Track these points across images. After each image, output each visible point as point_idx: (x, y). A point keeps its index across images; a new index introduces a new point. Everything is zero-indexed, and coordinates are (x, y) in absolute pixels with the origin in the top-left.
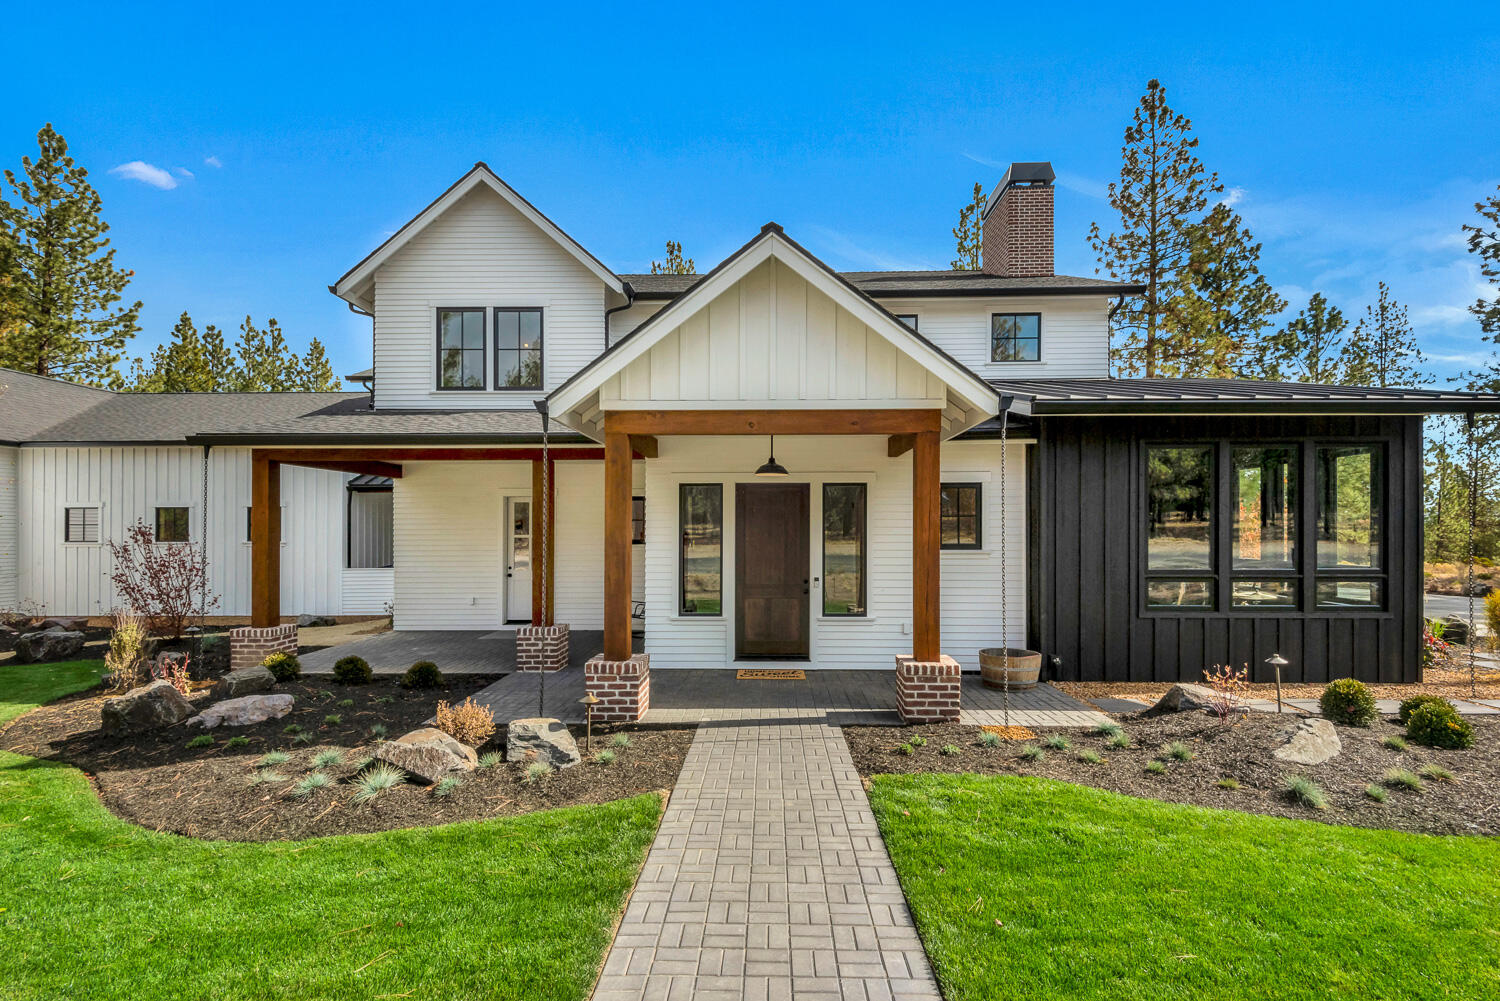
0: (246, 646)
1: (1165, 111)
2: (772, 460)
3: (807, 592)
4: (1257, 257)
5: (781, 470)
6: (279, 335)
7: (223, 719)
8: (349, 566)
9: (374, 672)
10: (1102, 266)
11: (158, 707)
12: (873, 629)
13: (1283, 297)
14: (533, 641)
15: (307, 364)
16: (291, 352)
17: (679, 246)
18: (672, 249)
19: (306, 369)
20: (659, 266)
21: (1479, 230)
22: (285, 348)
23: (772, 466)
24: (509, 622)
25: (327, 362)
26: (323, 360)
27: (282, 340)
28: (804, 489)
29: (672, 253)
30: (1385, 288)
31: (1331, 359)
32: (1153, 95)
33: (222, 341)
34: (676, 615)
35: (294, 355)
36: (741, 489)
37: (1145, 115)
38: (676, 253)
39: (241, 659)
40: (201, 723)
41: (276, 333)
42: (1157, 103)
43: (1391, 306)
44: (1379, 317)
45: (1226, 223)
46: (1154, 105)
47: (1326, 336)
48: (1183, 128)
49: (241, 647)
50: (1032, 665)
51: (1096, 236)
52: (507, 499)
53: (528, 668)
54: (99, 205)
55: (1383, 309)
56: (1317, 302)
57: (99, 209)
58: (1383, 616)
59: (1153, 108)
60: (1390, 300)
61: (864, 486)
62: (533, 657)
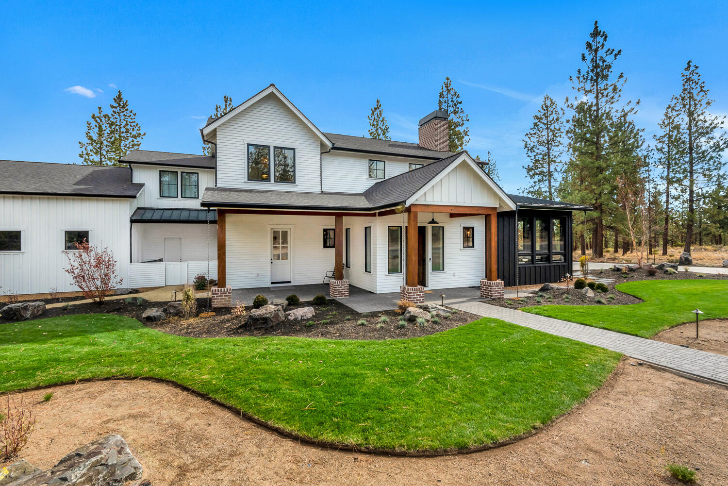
0: (219, 296)
2: (433, 219)
3: (425, 264)
5: (436, 223)
9: (300, 301)
12: (446, 275)
14: (340, 286)
17: (230, 99)
18: (226, 99)
20: (220, 107)
24: (272, 283)
29: (226, 102)
32: (447, 82)
34: (387, 274)
38: (229, 102)
39: (217, 302)
49: (217, 296)
53: (338, 296)
58: (565, 264)
59: (447, 87)
61: (443, 227)
62: (340, 292)
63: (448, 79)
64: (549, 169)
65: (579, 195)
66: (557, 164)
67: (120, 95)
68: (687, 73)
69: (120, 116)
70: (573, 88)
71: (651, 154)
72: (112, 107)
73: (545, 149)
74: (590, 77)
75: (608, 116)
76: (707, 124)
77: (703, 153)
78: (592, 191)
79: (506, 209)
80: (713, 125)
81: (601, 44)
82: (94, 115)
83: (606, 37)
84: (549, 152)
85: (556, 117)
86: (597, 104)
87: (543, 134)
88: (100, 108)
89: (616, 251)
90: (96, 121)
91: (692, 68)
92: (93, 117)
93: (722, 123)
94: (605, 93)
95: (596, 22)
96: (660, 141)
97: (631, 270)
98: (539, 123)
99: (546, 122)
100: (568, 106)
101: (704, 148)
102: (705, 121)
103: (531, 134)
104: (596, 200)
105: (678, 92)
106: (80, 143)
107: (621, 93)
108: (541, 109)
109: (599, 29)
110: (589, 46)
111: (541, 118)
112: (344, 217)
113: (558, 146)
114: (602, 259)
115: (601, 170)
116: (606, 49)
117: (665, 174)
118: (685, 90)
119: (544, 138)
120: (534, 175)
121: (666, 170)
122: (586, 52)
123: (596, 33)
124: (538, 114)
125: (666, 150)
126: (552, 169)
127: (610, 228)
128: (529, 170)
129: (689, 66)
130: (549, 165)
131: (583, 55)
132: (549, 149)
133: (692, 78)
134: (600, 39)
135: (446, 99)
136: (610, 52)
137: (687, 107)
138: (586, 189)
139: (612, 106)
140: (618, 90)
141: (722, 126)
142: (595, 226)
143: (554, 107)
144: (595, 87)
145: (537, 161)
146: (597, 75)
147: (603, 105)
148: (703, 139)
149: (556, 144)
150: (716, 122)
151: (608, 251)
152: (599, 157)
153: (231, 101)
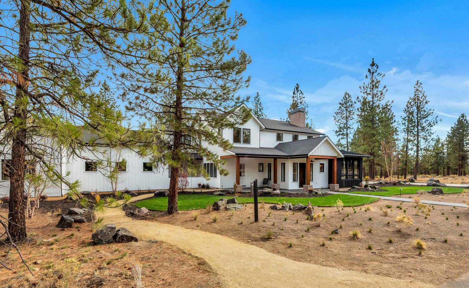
34: (292, 182)
36: (300, 164)
58: (359, 180)
63: (297, 85)
64: (347, 132)
65: (363, 148)
66: (351, 129)
68: (417, 86)
70: (361, 92)
71: (399, 126)
73: (345, 121)
74: (369, 87)
75: (378, 106)
76: (426, 113)
77: (424, 127)
78: (370, 146)
79: (340, 157)
80: (428, 114)
81: (375, 70)
83: (378, 67)
84: (347, 123)
85: (351, 104)
86: (373, 101)
87: (344, 113)
89: (381, 177)
91: (419, 84)
93: (432, 113)
94: (377, 96)
95: (373, 59)
96: (404, 119)
97: (387, 183)
98: (341, 107)
99: (345, 106)
100: (358, 101)
101: (424, 125)
102: (425, 111)
103: (338, 113)
104: (372, 150)
105: (412, 96)
107: (384, 96)
108: (343, 99)
109: (374, 62)
110: (369, 70)
111: (343, 104)
113: (352, 119)
114: (374, 180)
115: (374, 135)
116: (377, 73)
117: (406, 137)
118: (415, 95)
119: (344, 115)
120: (340, 135)
121: (407, 134)
122: (368, 74)
123: (373, 64)
124: (341, 102)
125: (407, 124)
126: (348, 132)
127: (378, 165)
128: (337, 132)
129: (418, 83)
130: (347, 130)
131: (366, 75)
132: (347, 121)
133: (419, 89)
134: (375, 67)
135: (296, 95)
136: (380, 74)
137: (417, 103)
138: (366, 144)
139: (380, 102)
140: (383, 95)
141: (432, 114)
142: (371, 163)
143: (350, 98)
144: (372, 92)
145: (340, 128)
146: (373, 86)
147: (376, 101)
148: (424, 120)
149: (351, 118)
150: (429, 112)
151: (377, 177)
152: (374, 128)
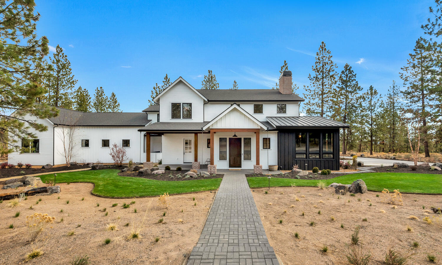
0: (146, 165)
1: (325, 49)
2: (235, 135)
3: (241, 156)
4: (355, 77)
5: (236, 136)
6: (103, 91)
7: (157, 173)
8: (144, 152)
10: (312, 84)
11: (148, 171)
12: (252, 162)
13: (361, 87)
14: (195, 164)
15: (111, 99)
16: (106, 95)
17: (211, 71)
18: (209, 72)
19: (110, 100)
20: (206, 76)
21: (403, 74)
22: (104, 95)
23: (235, 136)
24: (184, 163)
25: (116, 98)
26: (115, 98)
27: (104, 92)
28: (240, 139)
29: (209, 73)
30: (394, 82)
31: (375, 102)
32: (323, 45)
33: (88, 93)
35: (107, 97)
36: (230, 139)
37: (321, 49)
38: (211, 73)
40: (154, 173)
41: (102, 91)
42: (324, 47)
43: (396, 86)
44: (393, 89)
45: (348, 68)
46: (323, 47)
47: (374, 96)
48: (329, 53)
50: (276, 167)
51: (310, 77)
52: (184, 139)
54: (70, 64)
55: (394, 87)
56: (371, 88)
57: (70, 65)
58: (333, 160)
59: (323, 48)
60: (396, 85)
61: (251, 138)
62: (195, 167)
67: (167, 76)
69: (167, 85)
72: (164, 82)
82: (154, 87)
88: (157, 84)
90: (155, 90)
92: (154, 88)
106: (149, 100)
112: (198, 134)
153: (211, 72)
